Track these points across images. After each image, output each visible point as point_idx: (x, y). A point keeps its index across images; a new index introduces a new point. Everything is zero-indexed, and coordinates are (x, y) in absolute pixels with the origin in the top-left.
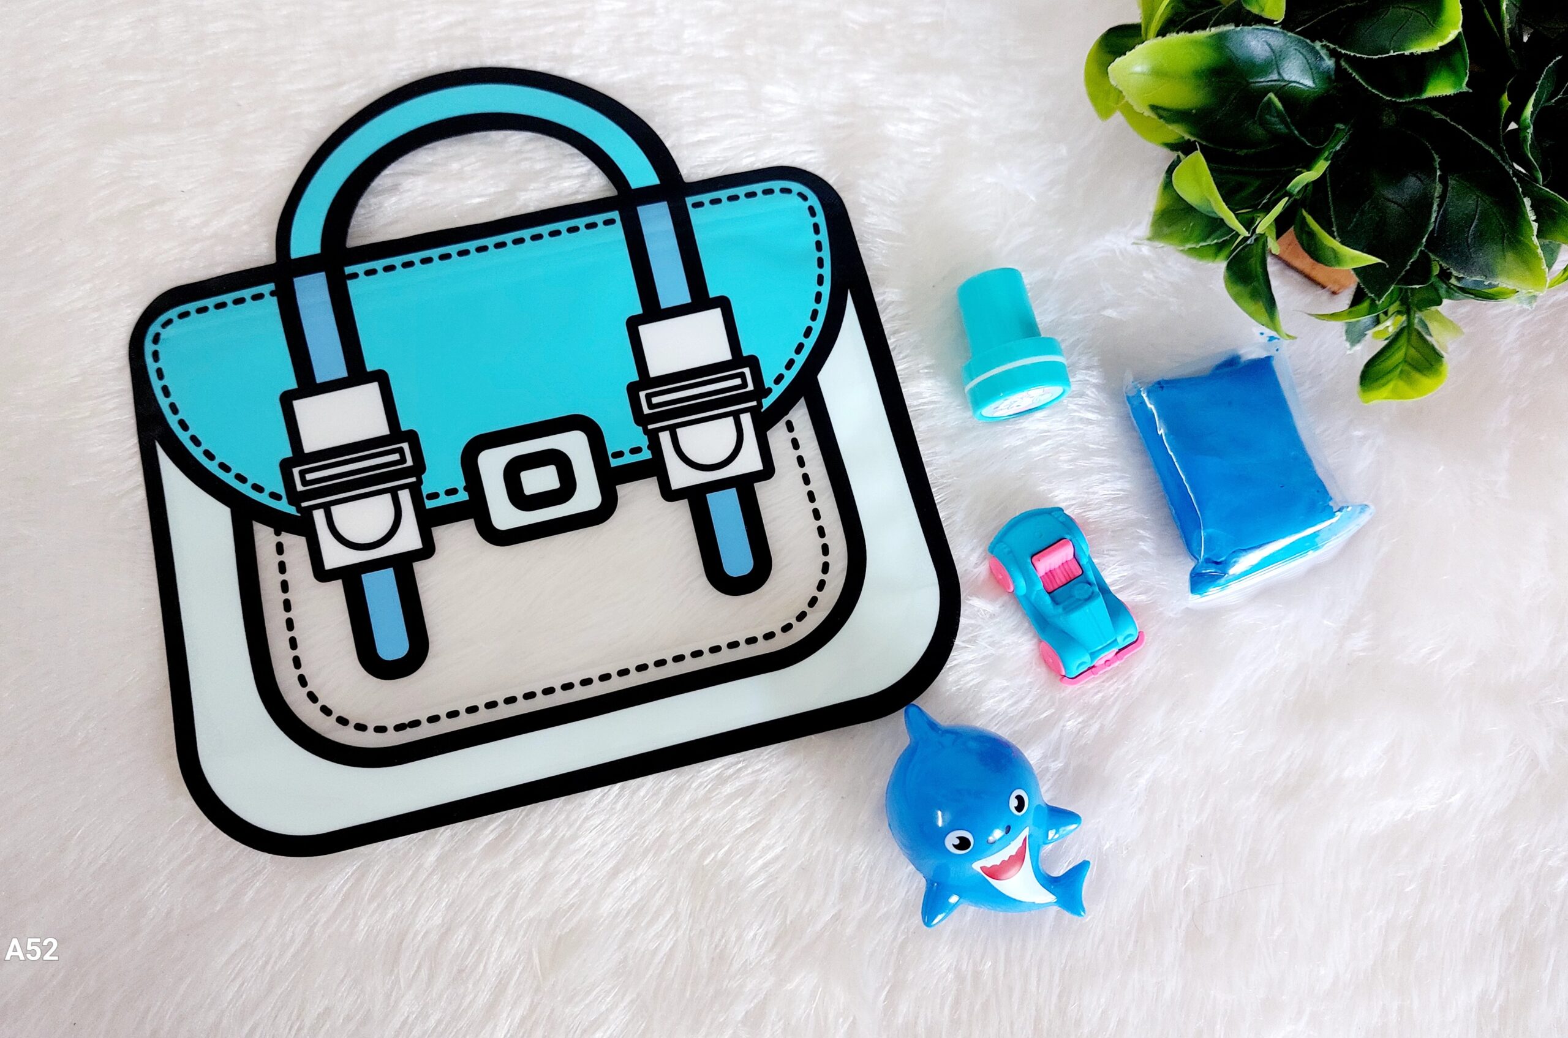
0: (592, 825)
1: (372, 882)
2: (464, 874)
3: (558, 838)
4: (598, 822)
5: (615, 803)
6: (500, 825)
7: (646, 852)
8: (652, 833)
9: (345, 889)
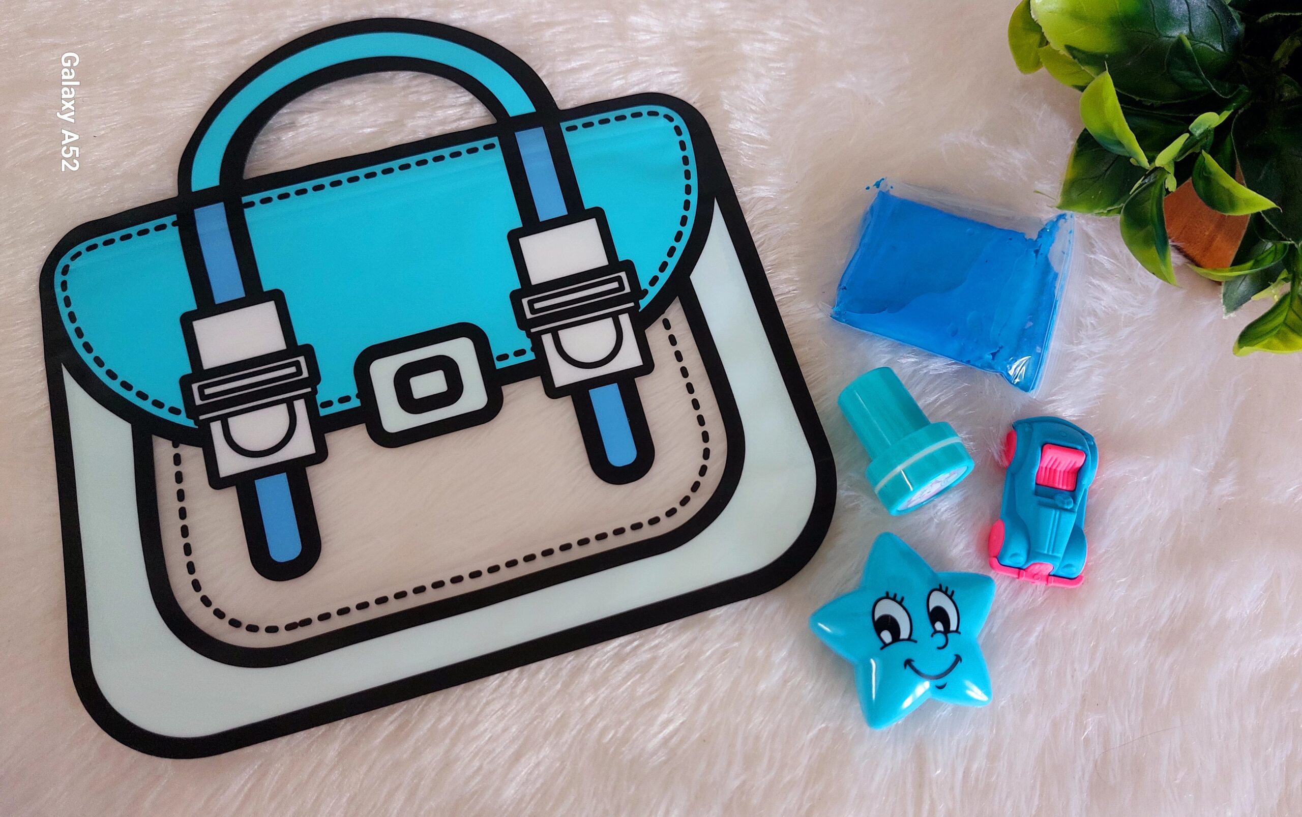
0: (492, 710)
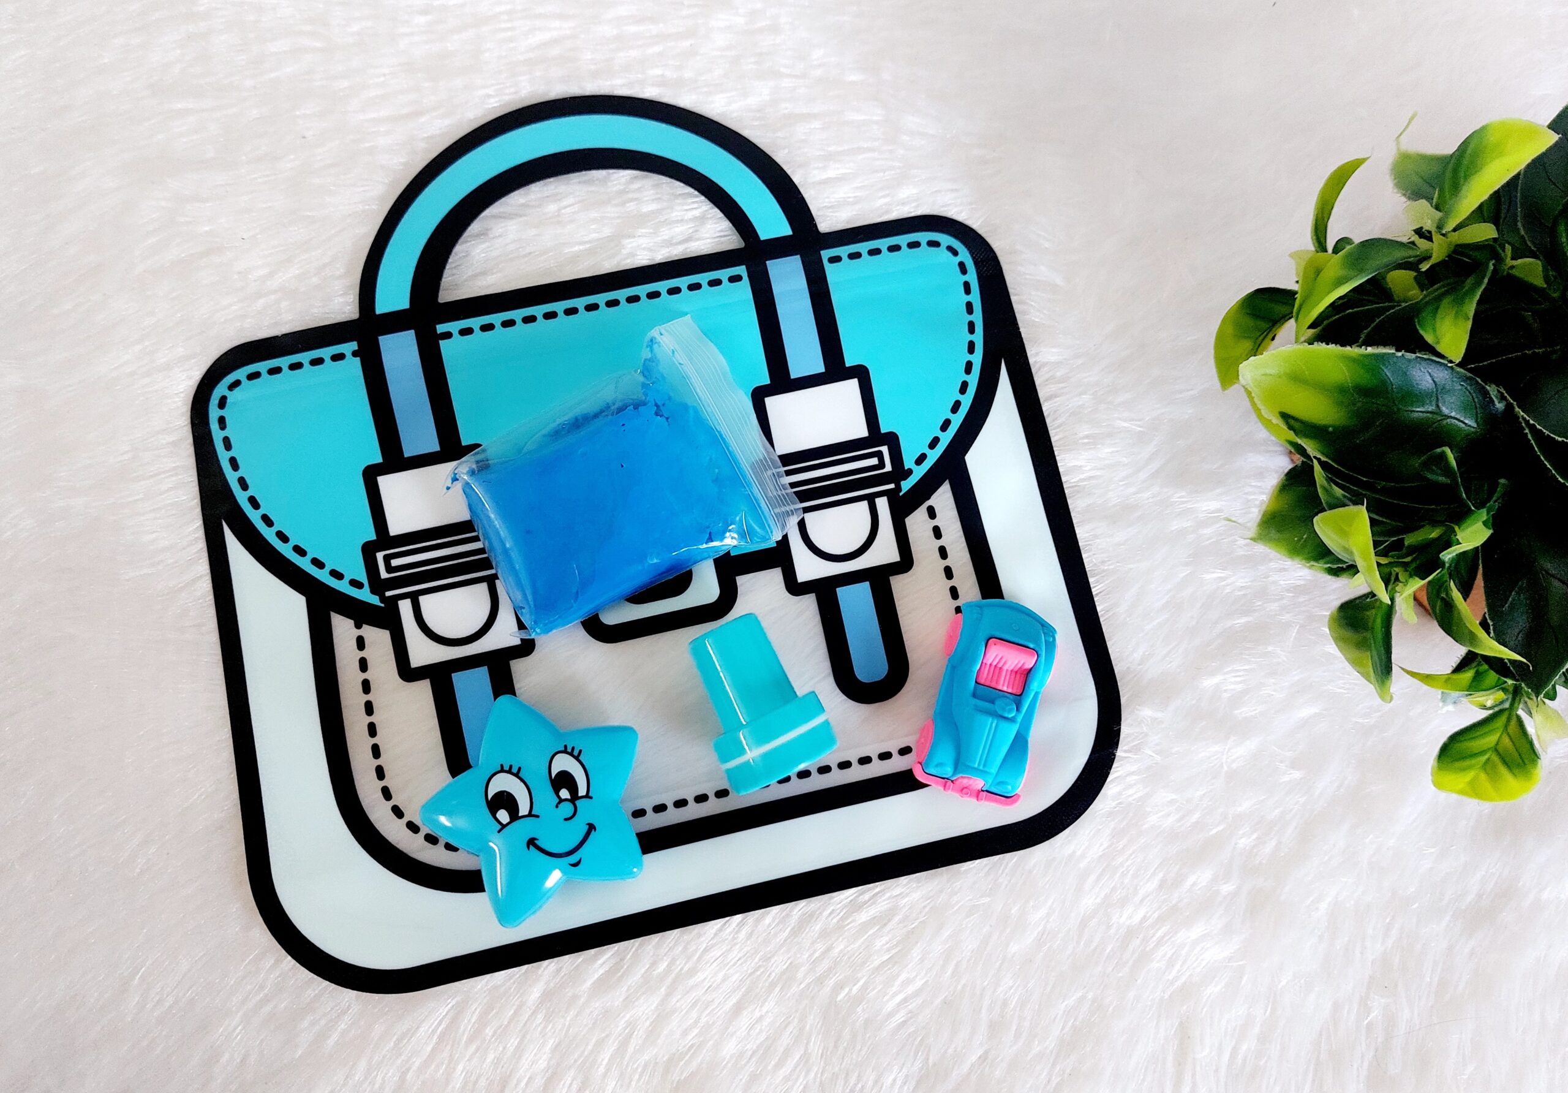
1: (469, 1021)
2: (572, 1013)
3: (677, 971)
4: (718, 955)
5: (737, 933)
6: (609, 958)
7: (773, 985)
8: (779, 963)
9: (440, 1029)
